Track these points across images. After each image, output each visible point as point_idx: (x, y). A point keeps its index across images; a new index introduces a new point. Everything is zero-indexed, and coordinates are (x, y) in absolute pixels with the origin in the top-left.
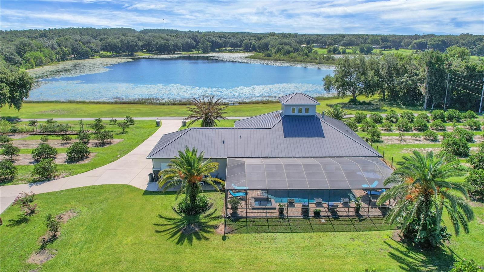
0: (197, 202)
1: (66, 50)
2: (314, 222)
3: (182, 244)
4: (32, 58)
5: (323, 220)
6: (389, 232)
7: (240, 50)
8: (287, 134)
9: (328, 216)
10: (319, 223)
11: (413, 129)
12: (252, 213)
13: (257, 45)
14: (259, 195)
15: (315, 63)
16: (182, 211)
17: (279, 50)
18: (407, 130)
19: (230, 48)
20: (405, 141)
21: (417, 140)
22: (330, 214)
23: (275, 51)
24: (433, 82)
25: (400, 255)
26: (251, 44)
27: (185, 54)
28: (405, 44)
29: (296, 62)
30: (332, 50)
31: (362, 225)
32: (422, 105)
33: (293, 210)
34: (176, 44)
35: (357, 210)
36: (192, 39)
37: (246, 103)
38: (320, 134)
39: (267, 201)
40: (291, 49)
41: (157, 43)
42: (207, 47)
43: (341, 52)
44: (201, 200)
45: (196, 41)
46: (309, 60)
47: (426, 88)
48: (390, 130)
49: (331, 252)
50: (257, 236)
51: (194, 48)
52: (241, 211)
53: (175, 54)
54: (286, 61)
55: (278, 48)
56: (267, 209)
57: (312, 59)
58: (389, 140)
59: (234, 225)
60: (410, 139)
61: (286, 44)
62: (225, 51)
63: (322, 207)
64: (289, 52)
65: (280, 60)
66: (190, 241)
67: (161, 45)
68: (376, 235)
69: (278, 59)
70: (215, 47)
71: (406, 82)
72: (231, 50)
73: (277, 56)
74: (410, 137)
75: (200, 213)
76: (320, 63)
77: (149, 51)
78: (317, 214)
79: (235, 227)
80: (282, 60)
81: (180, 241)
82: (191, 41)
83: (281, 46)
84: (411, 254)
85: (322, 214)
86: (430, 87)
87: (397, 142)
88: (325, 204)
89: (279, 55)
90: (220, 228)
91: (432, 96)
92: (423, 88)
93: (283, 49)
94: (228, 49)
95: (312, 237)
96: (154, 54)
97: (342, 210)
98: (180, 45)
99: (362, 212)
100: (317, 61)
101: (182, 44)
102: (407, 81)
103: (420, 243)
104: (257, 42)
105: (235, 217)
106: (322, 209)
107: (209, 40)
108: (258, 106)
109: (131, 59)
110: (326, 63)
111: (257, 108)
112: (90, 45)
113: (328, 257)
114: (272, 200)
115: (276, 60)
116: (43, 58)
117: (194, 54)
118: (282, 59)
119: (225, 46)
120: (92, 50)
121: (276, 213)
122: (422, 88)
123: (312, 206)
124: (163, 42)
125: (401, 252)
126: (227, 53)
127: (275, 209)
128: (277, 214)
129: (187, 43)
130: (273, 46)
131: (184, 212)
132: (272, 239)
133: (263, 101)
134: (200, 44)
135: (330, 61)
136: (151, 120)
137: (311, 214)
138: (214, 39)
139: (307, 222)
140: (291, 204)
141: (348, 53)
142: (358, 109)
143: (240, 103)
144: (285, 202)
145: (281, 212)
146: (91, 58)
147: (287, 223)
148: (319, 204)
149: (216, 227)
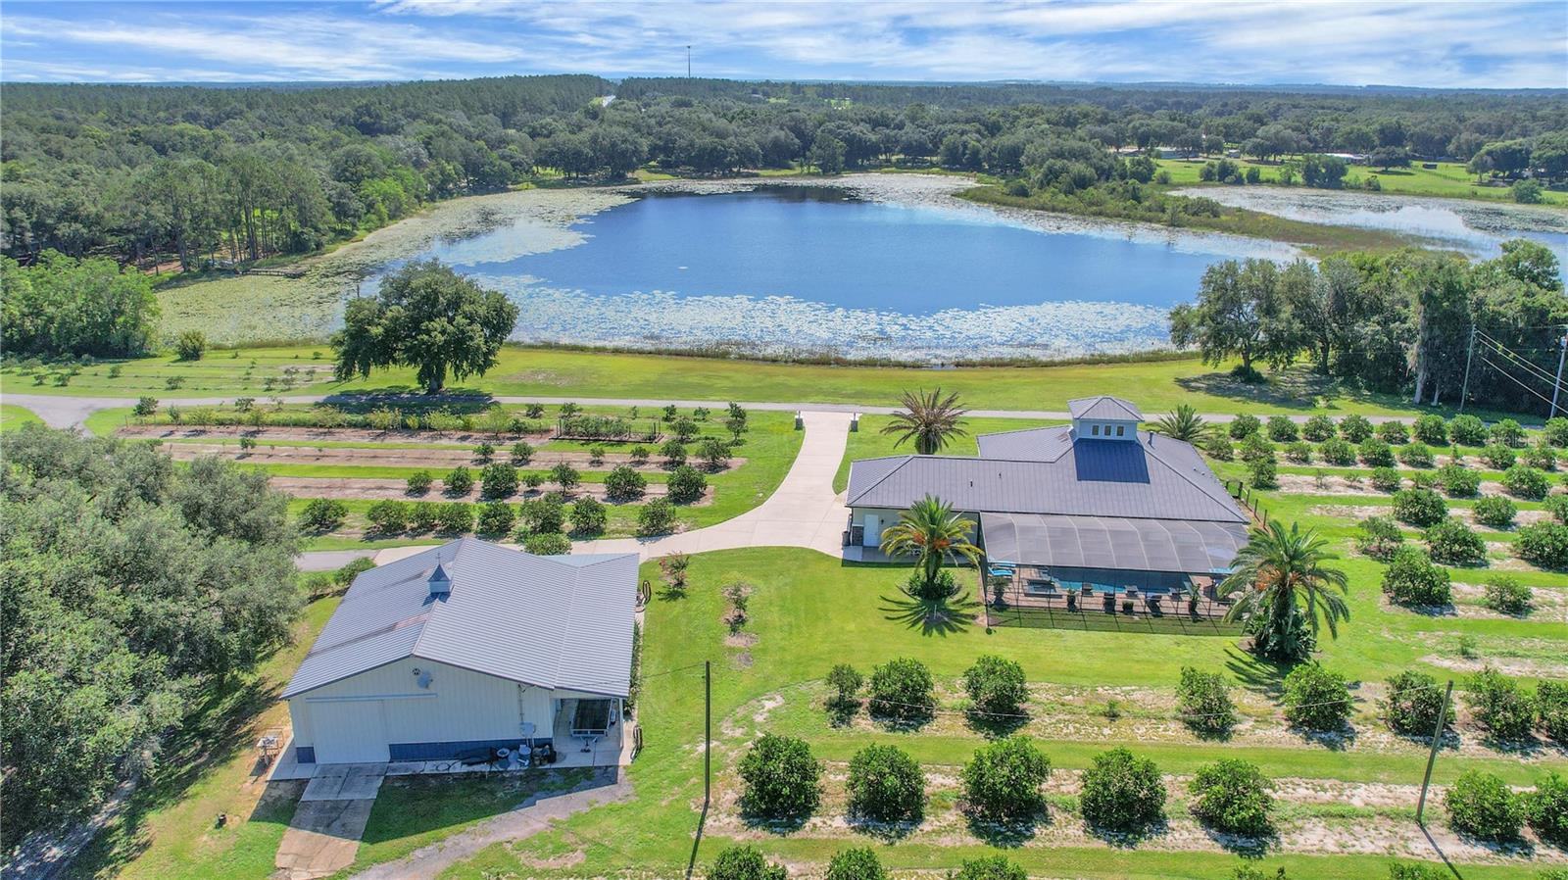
0: (937, 581)
1: (449, 168)
2: (1123, 618)
3: (930, 636)
4: (380, 199)
5: (1136, 618)
6: (1236, 639)
7: (931, 162)
8: (1083, 474)
9: (1145, 613)
10: (1129, 621)
11: (1358, 458)
12: (1024, 602)
13: (984, 152)
14: (1033, 574)
15: (1159, 222)
16: (915, 592)
17: (1051, 177)
18: (1344, 461)
19: (902, 156)
20: (1326, 487)
21: (1355, 488)
22: (1148, 610)
23: (1039, 175)
24: (1437, 341)
25: (1242, 665)
26: (965, 147)
27: (770, 177)
28: (1458, 148)
29: (1104, 219)
30: (1215, 170)
31: (1197, 627)
32: (1411, 393)
33: (1089, 600)
34: (748, 147)
35: (1193, 606)
36: (792, 129)
37: (972, 365)
38: (1142, 476)
39: (1048, 585)
40: (1089, 172)
41: (692, 144)
42: (833, 157)
43: (1244, 176)
44: (943, 578)
45: (800, 134)
46: (1140, 212)
47: (1419, 355)
48: (1306, 460)
49: (1141, 656)
50: (1038, 631)
51: (794, 155)
52: (1009, 597)
53: (744, 177)
54: (1071, 212)
55: (1050, 170)
56: (1049, 596)
57: (1149, 209)
58: (1295, 483)
59: (1002, 616)
60: (1340, 485)
61: (1074, 155)
62: (887, 167)
63: (1136, 597)
64: (1082, 183)
65: (1054, 210)
66: (941, 632)
67: (703, 150)
68: (1215, 641)
69: (1050, 204)
70: (860, 155)
71: (1373, 336)
72: (905, 162)
73: (1046, 197)
74: (1341, 480)
75: (945, 597)
76: (1174, 224)
77: (667, 167)
78: (1128, 608)
79: (1002, 619)
80: (1062, 211)
81: (927, 631)
82: (787, 136)
83: (1059, 164)
84: (1258, 666)
85: (1135, 609)
86: (1428, 354)
87: (1309, 491)
88: (1141, 595)
89: (1054, 194)
90: (980, 618)
91: (1432, 374)
92: (1412, 355)
93: (1064, 175)
94: (894, 158)
95: (1117, 638)
96: (683, 175)
97: (1166, 603)
98: (757, 148)
99: (1201, 610)
100: (1166, 217)
101: (763, 147)
102: (1377, 333)
103: (1272, 651)
104: (984, 142)
105: (1000, 606)
106: (1135, 601)
107: (840, 134)
108: (1006, 374)
109: (625, 193)
110: (1191, 225)
111: (1003, 381)
112: (507, 152)
113: (1138, 661)
114: (1057, 585)
115: (1043, 209)
116: (404, 197)
117: (796, 176)
118: (1062, 205)
119: (888, 150)
120: (514, 165)
121: (1063, 603)
122: (1410, 352)
123: (1121, 597)
124: (708, 140)
125: (1245, 663)
126: (892, 172)
127: (1060, 597)
128: (1065, 605)
129: (776, 143)
130: (1033, 162)
131: (919, 595)
132: (1059, 636)
133: (1017, 360)
134: (814, 148)
135: (1203, 217)
136: (776, 412)
137: (1119, 607)
138: (856, 130)
139: (1112, 618)
140: (1087, 592)
141: (1268, 181)
142: (1249, 398)
143: (958, 365)
144: (1078, 589)
145: (1071, 601)
146: (514, 190)
147: (1081, 618)
148: (1131, 594)
149: (974, 617)
